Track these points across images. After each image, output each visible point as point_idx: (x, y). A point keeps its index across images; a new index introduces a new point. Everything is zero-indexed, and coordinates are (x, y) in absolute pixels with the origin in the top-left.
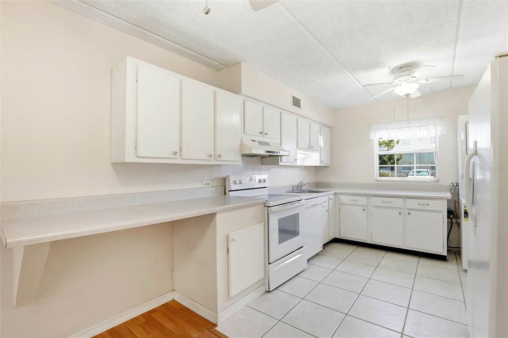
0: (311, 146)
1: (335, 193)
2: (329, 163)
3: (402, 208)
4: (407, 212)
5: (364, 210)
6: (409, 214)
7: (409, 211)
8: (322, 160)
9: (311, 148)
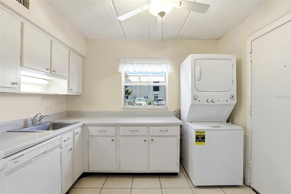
0: (53, 69)
1: (84, 125)
2: (81, 91)
3: (147, 135)
4: (151, 138)
5: (113, 140)
6: (152, 140)
7: (153, 138)
8: (70, 88)
9: (53, 73)
